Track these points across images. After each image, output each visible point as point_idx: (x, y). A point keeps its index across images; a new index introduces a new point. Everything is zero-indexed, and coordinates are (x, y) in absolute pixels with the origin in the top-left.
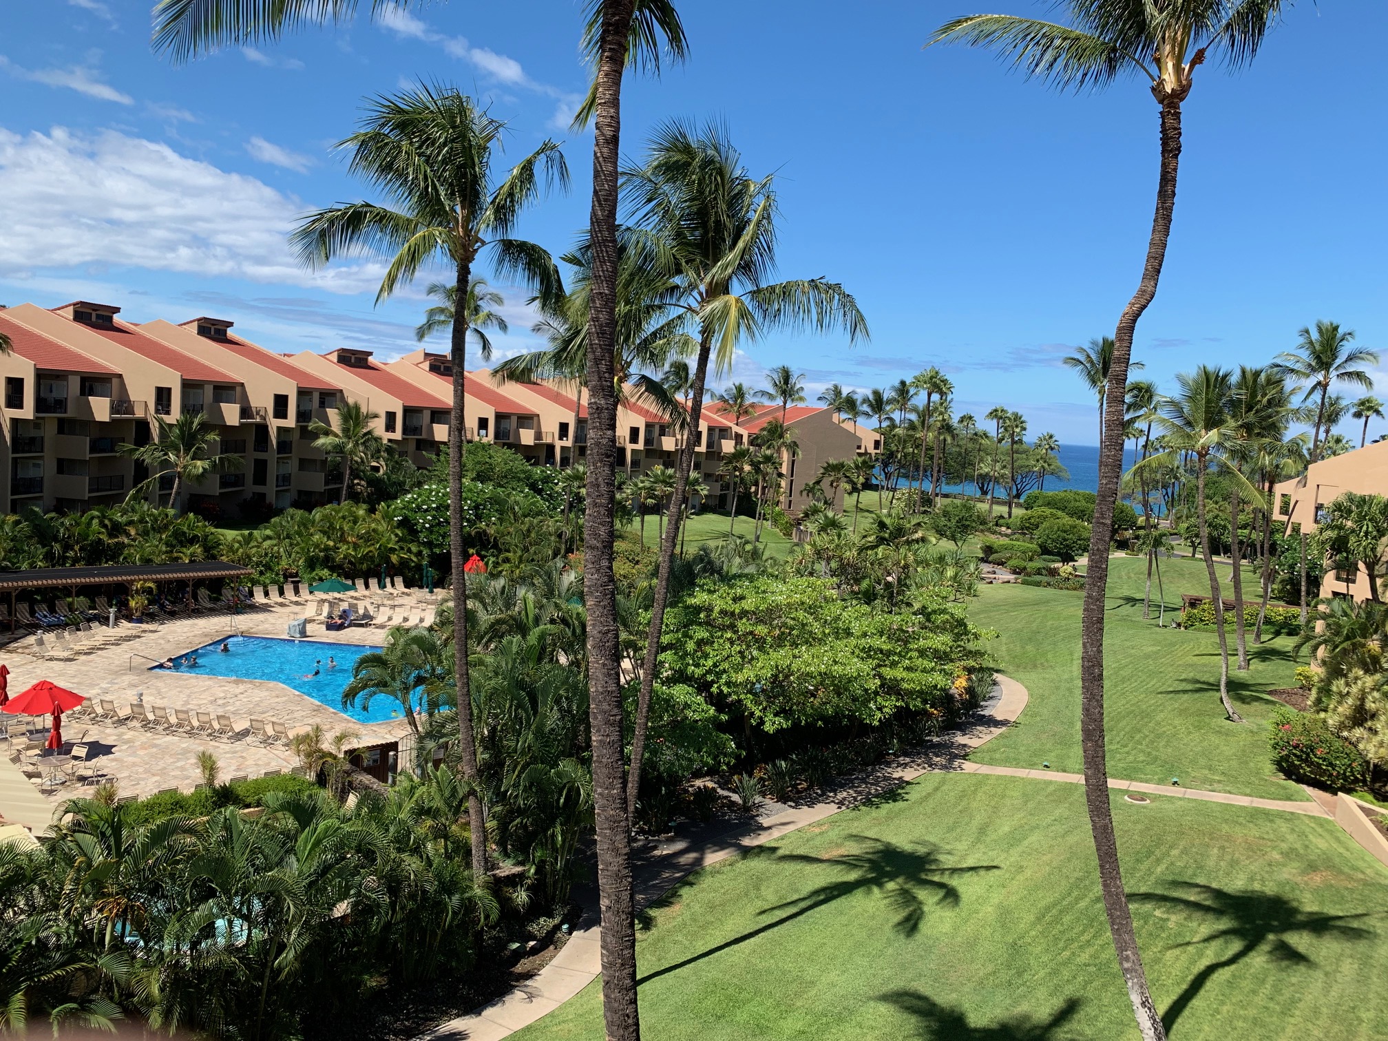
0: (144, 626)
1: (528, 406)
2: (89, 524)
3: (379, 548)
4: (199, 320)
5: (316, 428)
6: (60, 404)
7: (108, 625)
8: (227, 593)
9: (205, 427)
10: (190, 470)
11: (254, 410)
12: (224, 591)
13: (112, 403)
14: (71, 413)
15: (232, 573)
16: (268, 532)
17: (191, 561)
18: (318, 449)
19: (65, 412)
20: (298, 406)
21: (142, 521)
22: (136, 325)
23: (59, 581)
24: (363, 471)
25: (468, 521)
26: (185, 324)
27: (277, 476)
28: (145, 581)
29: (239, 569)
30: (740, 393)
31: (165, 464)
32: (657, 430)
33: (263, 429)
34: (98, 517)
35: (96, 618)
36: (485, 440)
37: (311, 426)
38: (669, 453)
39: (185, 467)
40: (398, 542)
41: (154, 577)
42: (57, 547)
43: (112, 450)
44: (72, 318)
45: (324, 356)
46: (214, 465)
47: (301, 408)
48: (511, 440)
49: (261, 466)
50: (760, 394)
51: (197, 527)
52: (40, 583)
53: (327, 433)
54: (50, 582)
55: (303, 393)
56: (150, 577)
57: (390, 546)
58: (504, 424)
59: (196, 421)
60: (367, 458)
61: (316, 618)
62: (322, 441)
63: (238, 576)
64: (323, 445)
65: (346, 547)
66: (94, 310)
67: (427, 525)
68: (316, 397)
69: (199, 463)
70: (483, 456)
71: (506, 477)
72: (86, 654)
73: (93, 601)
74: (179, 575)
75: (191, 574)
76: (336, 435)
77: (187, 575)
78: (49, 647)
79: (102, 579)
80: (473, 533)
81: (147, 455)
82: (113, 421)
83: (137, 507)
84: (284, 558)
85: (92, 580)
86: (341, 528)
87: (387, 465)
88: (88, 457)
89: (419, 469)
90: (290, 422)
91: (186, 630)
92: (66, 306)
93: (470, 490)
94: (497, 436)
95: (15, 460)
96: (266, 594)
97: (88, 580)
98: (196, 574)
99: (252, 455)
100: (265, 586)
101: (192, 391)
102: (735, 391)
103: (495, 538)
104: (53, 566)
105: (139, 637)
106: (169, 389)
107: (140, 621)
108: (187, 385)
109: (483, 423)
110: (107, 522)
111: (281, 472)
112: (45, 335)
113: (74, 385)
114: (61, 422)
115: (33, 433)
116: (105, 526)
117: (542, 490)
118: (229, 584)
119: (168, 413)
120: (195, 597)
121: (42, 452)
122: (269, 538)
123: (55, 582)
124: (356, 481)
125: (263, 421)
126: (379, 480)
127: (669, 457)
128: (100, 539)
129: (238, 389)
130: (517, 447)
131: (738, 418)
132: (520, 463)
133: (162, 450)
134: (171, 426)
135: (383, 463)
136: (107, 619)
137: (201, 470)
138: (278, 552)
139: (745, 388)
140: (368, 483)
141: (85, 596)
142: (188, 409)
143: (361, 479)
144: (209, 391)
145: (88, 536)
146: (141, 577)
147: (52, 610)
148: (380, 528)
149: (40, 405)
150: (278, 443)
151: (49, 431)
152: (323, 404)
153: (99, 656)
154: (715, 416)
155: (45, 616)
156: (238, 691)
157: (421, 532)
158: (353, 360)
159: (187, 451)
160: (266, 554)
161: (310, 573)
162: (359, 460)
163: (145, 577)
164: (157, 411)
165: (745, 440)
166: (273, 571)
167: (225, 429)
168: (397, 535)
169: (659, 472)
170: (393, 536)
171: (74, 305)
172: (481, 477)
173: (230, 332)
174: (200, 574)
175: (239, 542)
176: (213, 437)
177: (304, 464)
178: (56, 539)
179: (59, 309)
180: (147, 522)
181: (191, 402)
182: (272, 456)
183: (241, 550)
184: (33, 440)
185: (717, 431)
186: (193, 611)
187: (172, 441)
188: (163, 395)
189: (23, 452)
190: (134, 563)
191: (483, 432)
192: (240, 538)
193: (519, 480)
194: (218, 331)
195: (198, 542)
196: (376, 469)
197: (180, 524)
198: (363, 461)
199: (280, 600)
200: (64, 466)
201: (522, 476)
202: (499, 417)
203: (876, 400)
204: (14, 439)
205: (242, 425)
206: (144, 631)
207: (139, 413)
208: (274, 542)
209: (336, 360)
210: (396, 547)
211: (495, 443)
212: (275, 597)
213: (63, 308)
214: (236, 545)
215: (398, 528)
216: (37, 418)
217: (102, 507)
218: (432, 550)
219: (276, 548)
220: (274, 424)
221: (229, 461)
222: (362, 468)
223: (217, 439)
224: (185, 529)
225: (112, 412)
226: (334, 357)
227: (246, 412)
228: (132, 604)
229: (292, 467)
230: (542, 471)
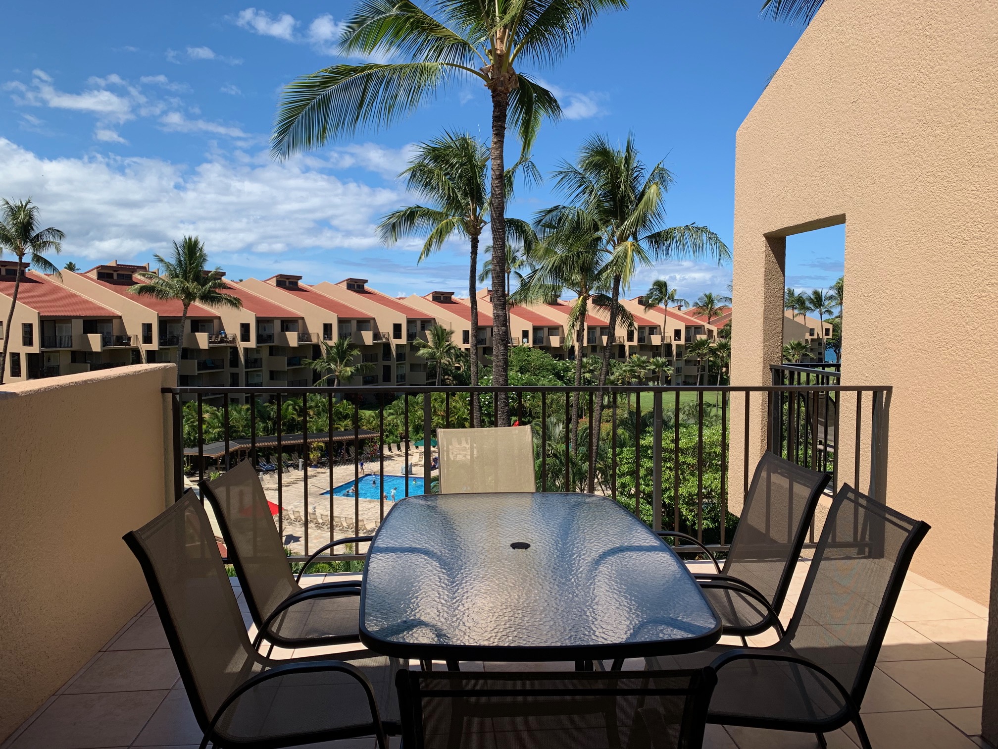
0: (319, 470)
1: (555, 321)
2: (287, 409)
3: (458, 418)
4: (347, 280)
5: (418, 343)
6: (270, 338)
7: (298, 470)
8: (367, 449)
9: (351, 347)
10: (344, 374)
11: (381, 334)
12: (365, 448)
13: (299, 335)
14: (276, 343)
15: (368, 436)
16: (391, 411)
17: (345, 430)
18: (419, 357)
19: (273, 342)
20: (408, 330)
21: (317, 406)
22: (311, 286)
23: (271, 443)
24: (450, 370)
25: (512, 398)
26: (339, 283)
27: (397, 376)
28: (318, 442)
29: (373, 433)
30: (710, 300)
31: (330, 370)
32: (647, 331)
33: (387, 346)
34: (292, 405)
35: (292, 465)
36: (525, 345)
37: (415, 342)
38: (657, 347)
39: (340, 372)
40: (469, 414)
41: (323, 439)
42: (270, 424)
43: (300, 364)
44: (275, 285)
45: (424, 298)
46: (357, 370)
47: (410, 332)
48: (544, 344)
49: (387, 369)
50: (724, 300)
51: (349, 408)
52: (261, 444)
53: (425, 346)
54: (266, 444)
55: (410, 322)
56: (321, 439)
57: (464, 417)
58: (539, 334)
59: (346, 343)
60: (452, 362)
61: (419, 463)
62: (422, 351)
63: (373, 438)
64: (423, 354)
65: (437, 418)
66: (287, 279)
67: (487, 403)
68: (419, 324)
69: (348, 369)
70: (523, 355)
71: (539, 369)
72: (286, 486)
73: (291, 456)
74: (338, 438)
75: (345, 438)
76: (430, 348)
77: (343, 438)
78: (266, 482)
79: (294, 442)
80: (516, 407)
81: (318, 365)
82: (300, 346)
83: (314, 397)
84: (400, 426)
85: (289, 442)
86: (434, 406)
87: (464, 365)
88: (286, 368)
89: (485, 366)
90: (403, 341)
91: (342, 471)
92: (272, 278)
93: (513, 378)
94: (535, 342)
95: (247, 373)
96: (390, 449)
97: (287, 442)
98: (347, 437)
99: (382, 363)
100: (389, 445)
101: (344, 325)
102: (706, 299)
103: (530, 409)
104: (268, 435)
105: (316, 476)
106: (331, 324)
107: (316, 467)
108: (341, 321)
109: (525, 334)
110: (297, 407)
111: (400, 373)
112: (261, 296)
113: (277, 325)
114: (271, 348)
115: (256, 356)
116: (296, 410)
117: (563, 376)
118: (368, 444)
119: (331, 339)
120: (348, 452)
121: (261, 367)
122: (392, 414)
123: (269, 444)
124: (446, 377)
125: (387, 341)
126: (461, 375)
127: (657, 350)
128: (293, 418)
129: (372, 322)
130: (548, 349)
131: (709, 319)
132: (549, 359)
133: (327, 362)
134: (331, 347)
135: (462, 364)
136: (298, 466)
137: (350, 373)
138: (397, 423)
139: (713, 296)
140: (453, 377)
141: (286, 453)
142: (342, 336)
143: (449, 375)
144: (354, 324)
145: (287, 416)
146: (316, 440)
147: (268, 462)
148: (458, 406)
149: (260, 339)
150: (397, 355)
151: (265, 354)
152: (423, 328)
153: (293, 487)
154: (692, 319)
155: (265, 465)
156: (370, 506)
157: (483, 407)
158: (442, 299)
159: (341, 362)
160: (390, 424)
161: (416, 435)
162: (448, 363)
163: (319, 440)
164: (325, 339)
165: (715, 334)
166: (393, 434)
167: (364, 348)
168: (468, 410)
169: (636, 359)
170: (466, 410)
171: (276, 277)
172: (522, 370)
173: (367, 287)
174: (350, 437)
175: (373, 417)
176: (356, 352)
177: (413, 367)
178: (269, 419)
179: (268, 280)
180: (320, 407)
181: (344, 332)
182: (393, 363)
183: (374, 422)
184: (256, 360)
185: (693, 329)
186: (347, 460)
187: (333, 356)
188: (327, 328)
189: (251, 368)
190: (312, 432)
191: (525, 340)
192: (373, 414)
193: (548, 370)
194: (359, 286)
195: (349, 417)
196: (458, 368)
197: (338, 407)
198: (450, 364)
199: (398, 453)
200: (273, 375)
201: (549, 368)
202: (536, 329)
203: (816, 298)
204: (246, 361)
205: (374, 344)
206: (319, 473)
207: (314, 341)
208: (394, 417)
209: (431, 299)
210: (468, 417)
211: (534, 347)
212: (395, 451)
213: (270, 279)
214: (372, 419)
215: (469, 405)
216: (258, 347)
217: (294, 399)
218: (490, 418)
219: (395, 420)
220: (394, 342)
221: (366, 366)
222: (449, 368)
223: (359, 353)
224: (341, 410)
225: (299, 341)
226: (430, 298)
227: (376, 336)
228: (311, 456)
229: (406, 369)
230: (563, 364)
